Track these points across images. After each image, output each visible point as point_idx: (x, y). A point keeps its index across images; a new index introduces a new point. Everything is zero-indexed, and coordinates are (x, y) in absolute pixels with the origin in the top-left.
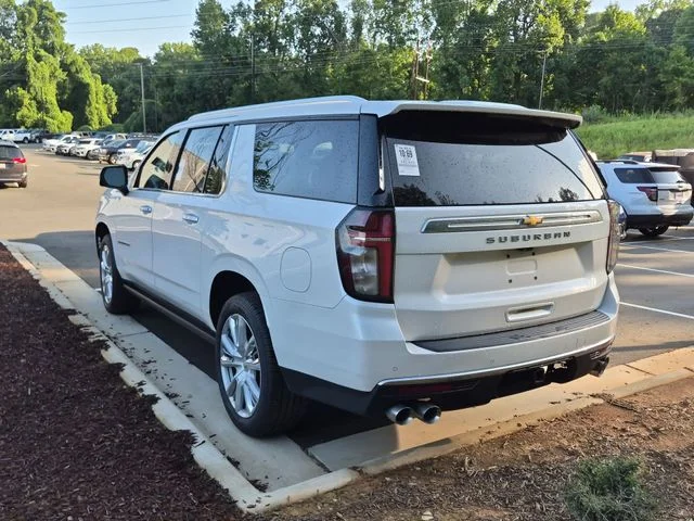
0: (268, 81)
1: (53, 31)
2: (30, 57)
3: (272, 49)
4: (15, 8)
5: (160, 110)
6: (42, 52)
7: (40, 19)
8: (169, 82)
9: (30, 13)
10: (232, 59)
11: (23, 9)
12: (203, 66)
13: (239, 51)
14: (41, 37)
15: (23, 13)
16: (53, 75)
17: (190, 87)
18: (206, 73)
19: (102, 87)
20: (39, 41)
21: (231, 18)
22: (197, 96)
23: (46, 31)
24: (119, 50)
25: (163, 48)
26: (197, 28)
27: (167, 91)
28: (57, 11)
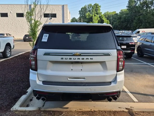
0: (144, 16)
1: (98, 10)
2: (93, 16)
3: (147, 8)
4: (92, 6)
5: (117, 25)
6: (96, 14)
7: (96, 8)
8: (120, 18)
9: (94, 7)
10: (136, 11)
11: (93, 6)
12: (128, 14)
13: (137, 9)
14: (96, 11)
15: (93, 7)
16: (97, 19)
17: (125, 19)
18: (129, 15)
19: (107, 21)
20: (95, 12)
21: (136, 2)
22: (126, 21)
23: (97, 10)
24: (112, 12)
25: (121, 11)
26: (128, 5)
27: (120, 20)
28: (99, 6)
